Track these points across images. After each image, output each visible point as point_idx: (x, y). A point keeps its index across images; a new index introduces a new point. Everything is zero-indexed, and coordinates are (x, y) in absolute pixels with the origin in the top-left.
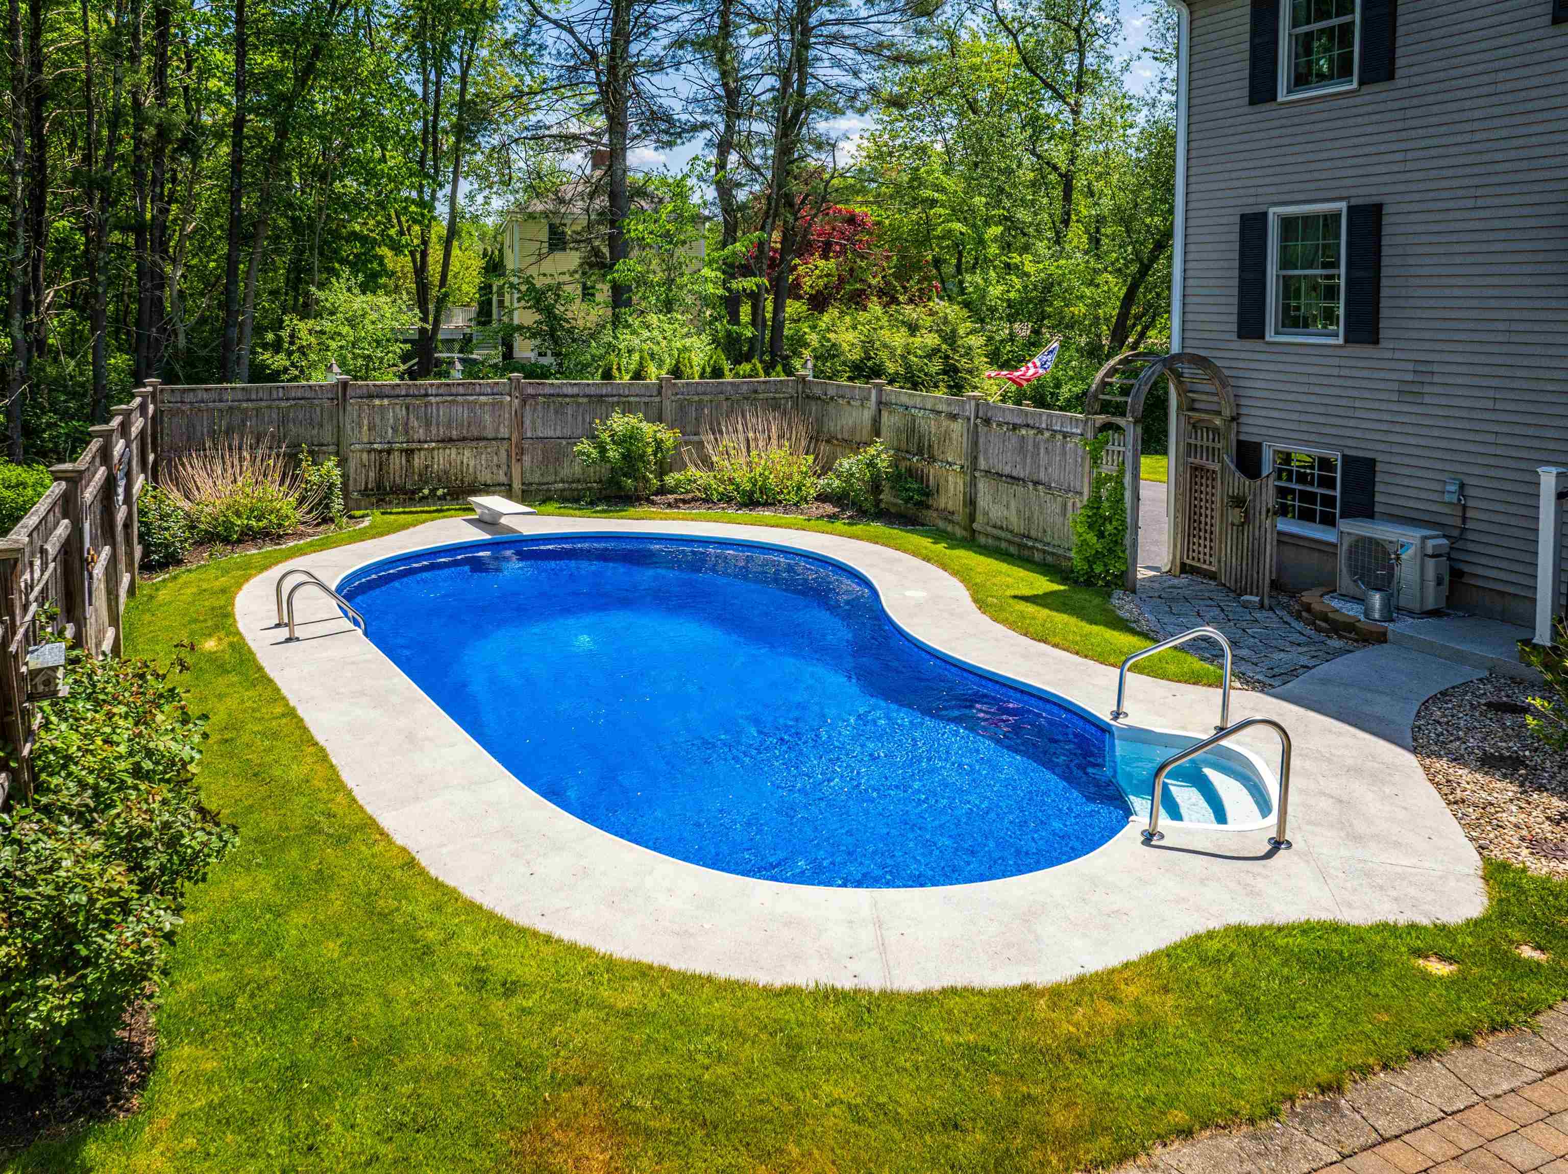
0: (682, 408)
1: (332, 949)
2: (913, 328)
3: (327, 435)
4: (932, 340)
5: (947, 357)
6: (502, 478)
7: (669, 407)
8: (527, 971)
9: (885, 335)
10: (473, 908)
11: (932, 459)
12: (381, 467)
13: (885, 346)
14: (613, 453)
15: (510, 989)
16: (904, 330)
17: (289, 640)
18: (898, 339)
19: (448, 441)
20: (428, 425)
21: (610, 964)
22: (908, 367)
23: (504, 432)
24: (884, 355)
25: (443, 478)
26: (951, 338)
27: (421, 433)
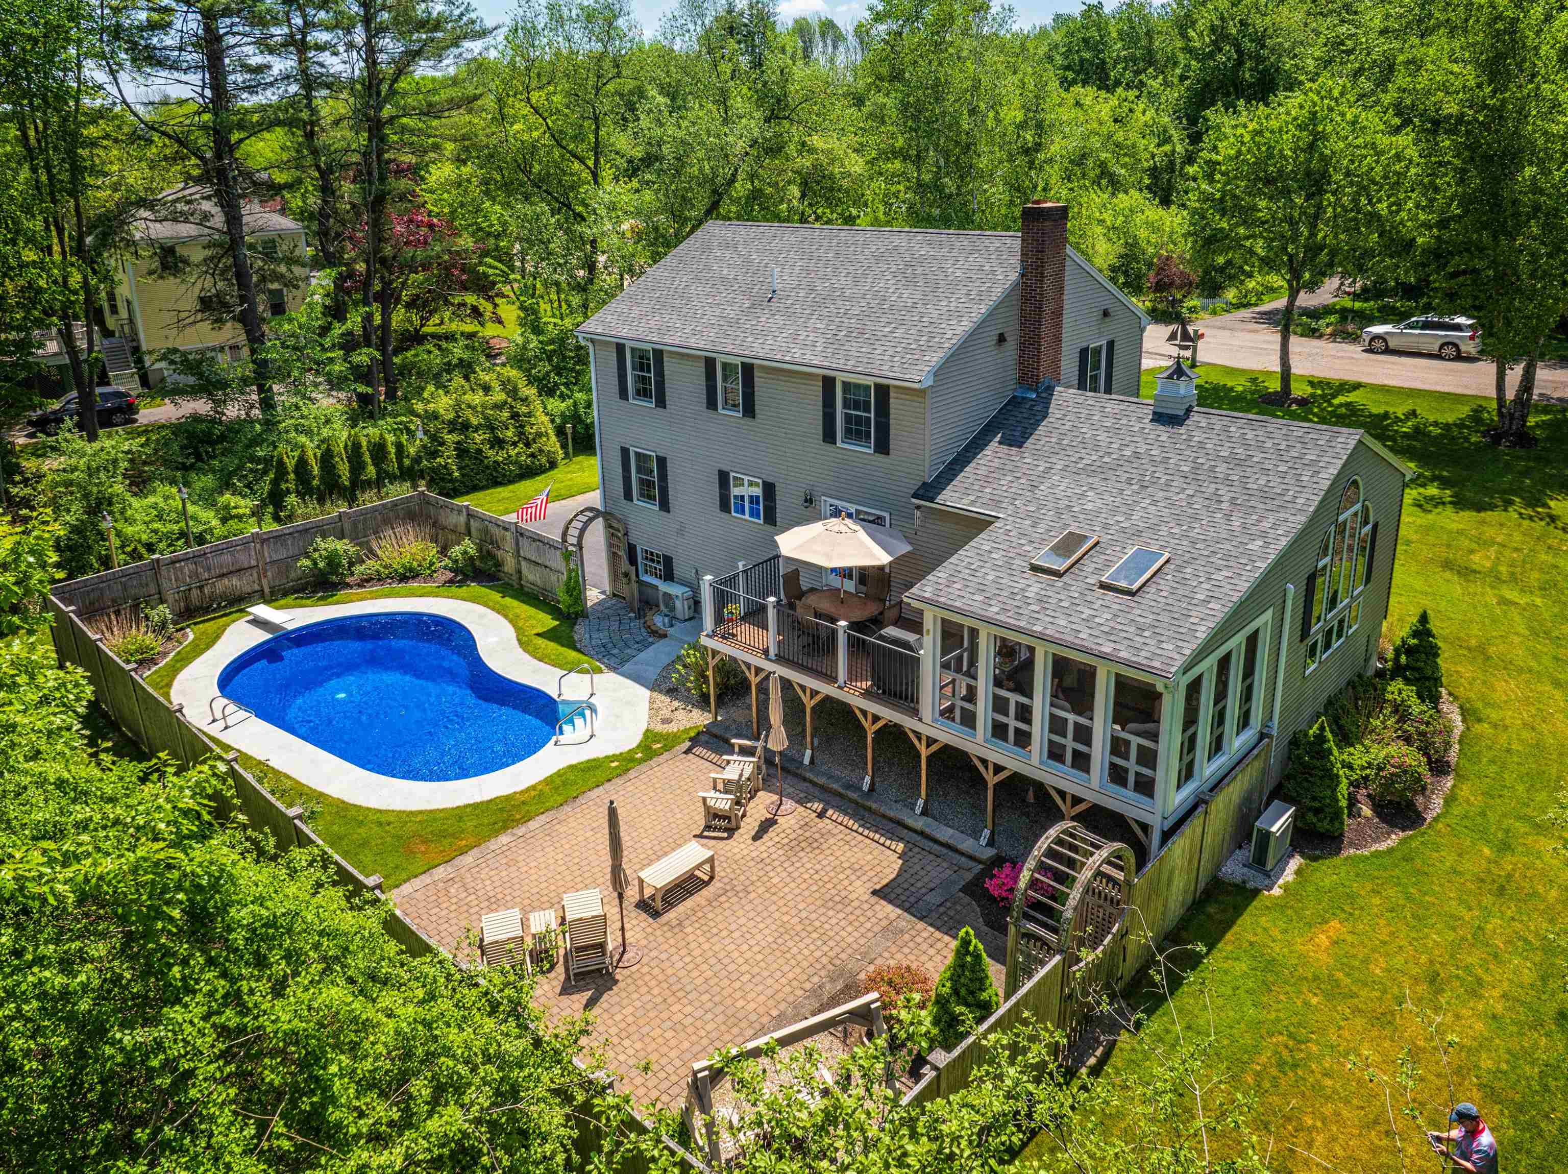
0: (355, 525)
1: (336, 828)
2: (487, 389)
3: (153, 589)
4: (499, 396)
5: (512, 407)
6: (257, 588)
7: (347, 526)
8: (392, 819)
9: (468, 397)
10: (368, 809)
11: (499, 548)
12: (187, 599)
13: (469, 406)
14: (321, 565)
15: (389, 824)
16: (481, 393)
17: (226, 728)
18: (477, 398)
19: (222, 576)
20: (209, 570)
21: (411, 812)
22: (486, 418)
23: (253, 563)
24: (468, 413)
25: (223, 596)
26: (513, 392)
27: (206, 575)
